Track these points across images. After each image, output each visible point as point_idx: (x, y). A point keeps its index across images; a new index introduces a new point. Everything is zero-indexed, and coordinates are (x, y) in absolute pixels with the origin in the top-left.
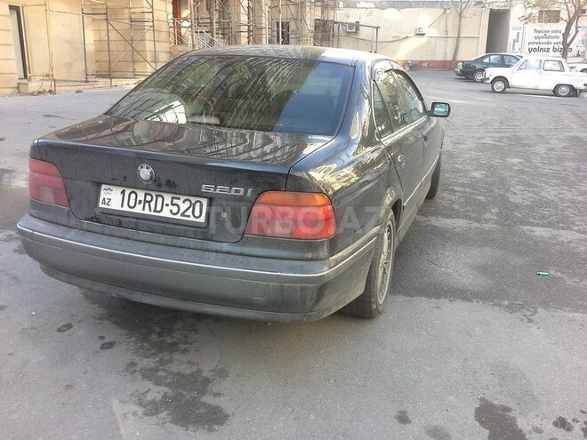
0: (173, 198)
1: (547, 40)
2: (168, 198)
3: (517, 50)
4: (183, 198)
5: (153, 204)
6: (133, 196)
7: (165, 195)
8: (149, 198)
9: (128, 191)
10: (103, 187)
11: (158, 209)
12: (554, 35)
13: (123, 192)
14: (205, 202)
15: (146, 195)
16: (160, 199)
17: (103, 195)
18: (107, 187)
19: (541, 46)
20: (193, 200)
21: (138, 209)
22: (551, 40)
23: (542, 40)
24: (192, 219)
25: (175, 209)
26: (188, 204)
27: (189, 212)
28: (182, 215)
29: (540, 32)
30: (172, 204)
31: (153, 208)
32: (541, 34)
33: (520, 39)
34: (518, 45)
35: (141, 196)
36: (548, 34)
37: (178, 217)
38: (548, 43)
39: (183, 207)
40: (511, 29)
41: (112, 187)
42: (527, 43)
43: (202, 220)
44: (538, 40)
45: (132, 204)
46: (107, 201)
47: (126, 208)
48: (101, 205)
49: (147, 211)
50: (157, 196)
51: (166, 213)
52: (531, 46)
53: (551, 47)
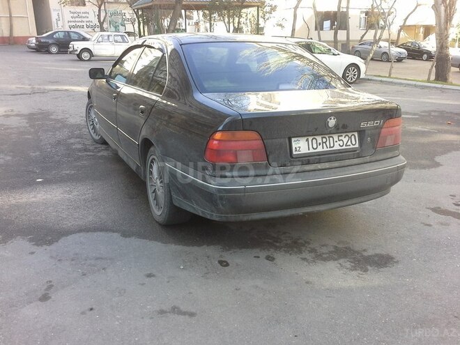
0: (339, 136)
1: (80, 20)
2: (336, 137)
3: (60, 27)
4: (344, 135)
5: (328, 143)
6: (314, 141)
7: (334, 136)
8: (324, 140)
9: (310, 139)
10: (293, 139)
11: (332, 145)
12: (84, 15)
13: (307, 140)
14: (356, 134)
15: (322, 138)
16: (331, 139)
17: (294, 145)
18: (296, 139)
19: (77, 24)
20: (350, 134)
21: (320, 149)
22: (83, 20)
23: (77, 19)
24: (352, 146)
25: (341, 143)
26: (347, 137)
27: (349, 143)
28: (346, 145)
29: (74, 13)
30: (339, 140)
31: (328, 146)
32: (75, 15)
33: (61, 18)
34: (60, 23)
35: (319, 140)
36: (80, 15)
37: (344, 147)
38: (82, 22)
39: (345, 140)
40: (52, 11)
41: (299, 139)
42: (66, 22)
43: (357, 146)
44: (74, 20)
45: (315, 146)
46: (298, 149)
47: (312, 150)
48: (294, 153)
49: (325, 149)
50: (329, 137)
51: (337, 147)
52: (70, 24)
53: (84, 24)
